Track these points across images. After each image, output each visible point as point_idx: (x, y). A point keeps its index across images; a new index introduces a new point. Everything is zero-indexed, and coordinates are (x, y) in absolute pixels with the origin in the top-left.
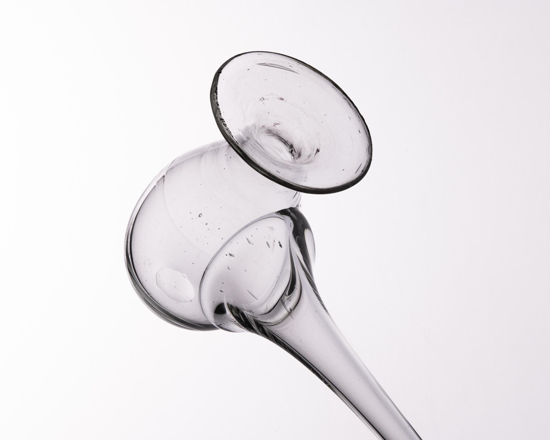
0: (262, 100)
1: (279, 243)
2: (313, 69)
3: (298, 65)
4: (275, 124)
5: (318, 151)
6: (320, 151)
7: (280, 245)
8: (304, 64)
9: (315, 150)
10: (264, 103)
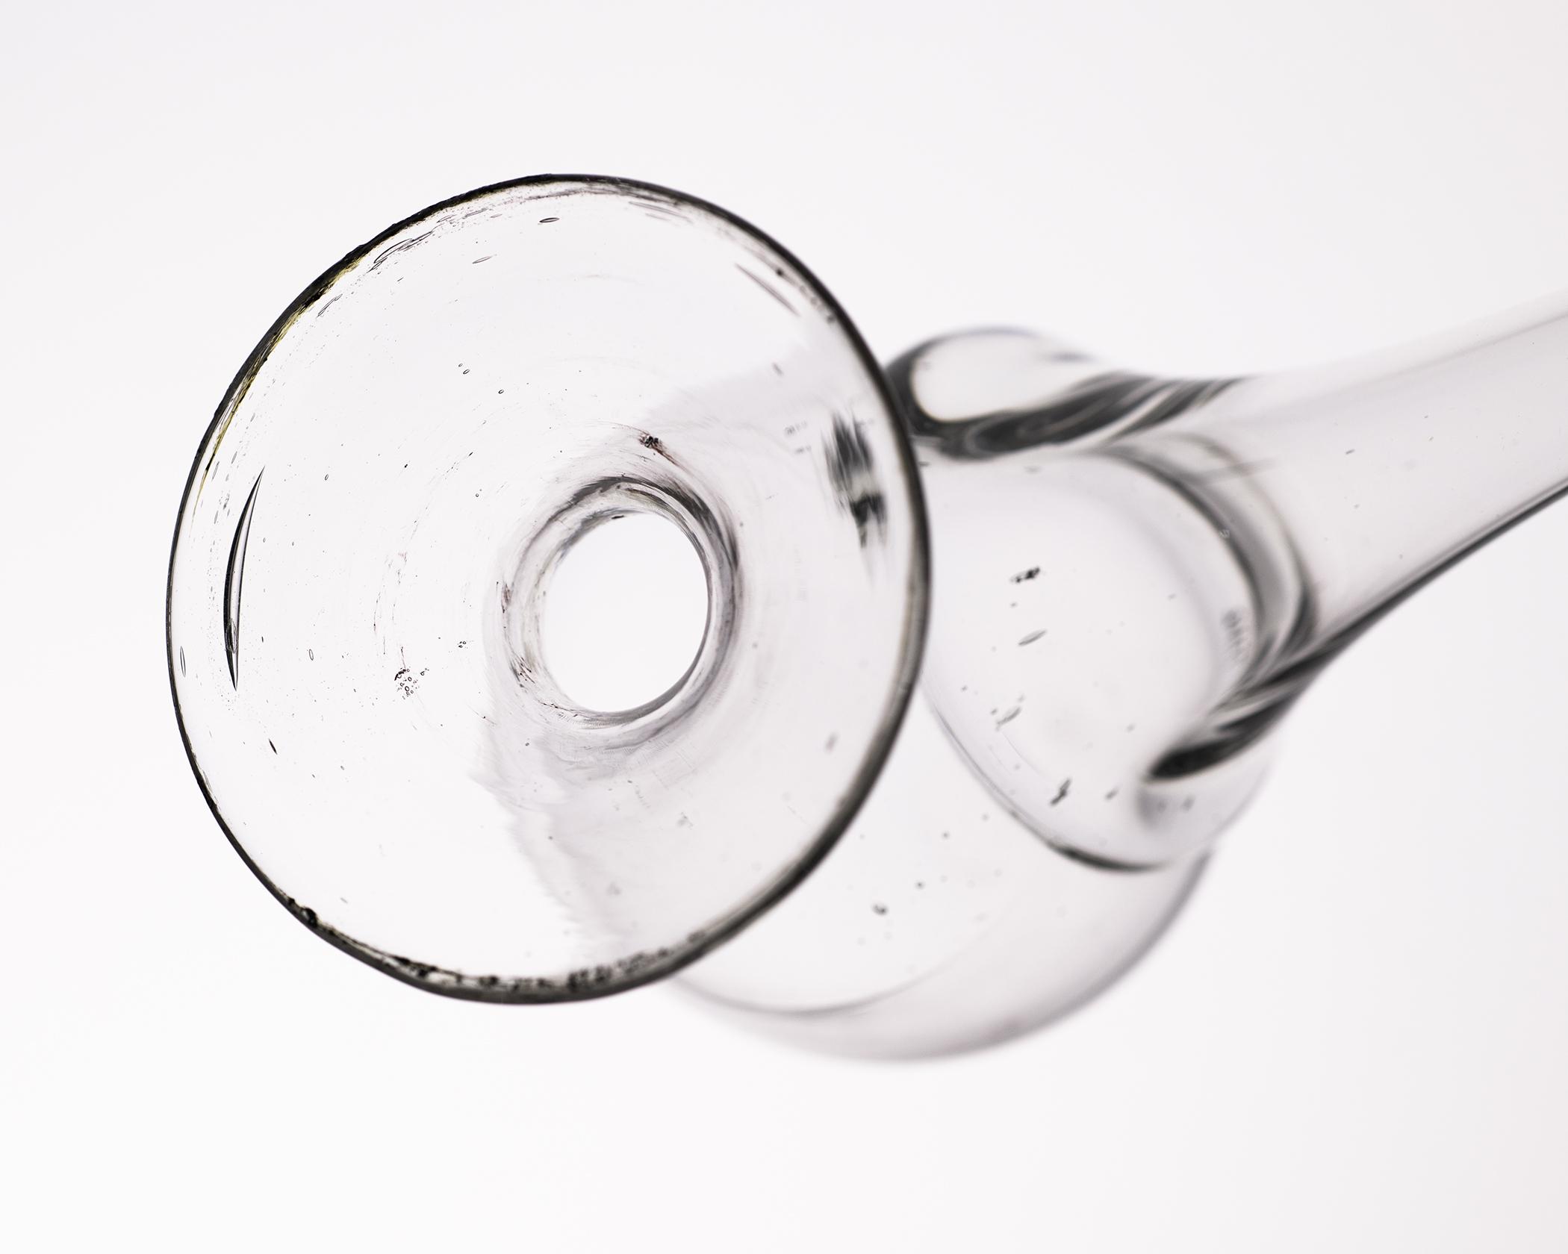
0: (410, 679)
2: (237, 398)
5: (651, 442)
6: (653, 435)
7: (1027, 578)
8: (215, 439)
10: (424, 674)
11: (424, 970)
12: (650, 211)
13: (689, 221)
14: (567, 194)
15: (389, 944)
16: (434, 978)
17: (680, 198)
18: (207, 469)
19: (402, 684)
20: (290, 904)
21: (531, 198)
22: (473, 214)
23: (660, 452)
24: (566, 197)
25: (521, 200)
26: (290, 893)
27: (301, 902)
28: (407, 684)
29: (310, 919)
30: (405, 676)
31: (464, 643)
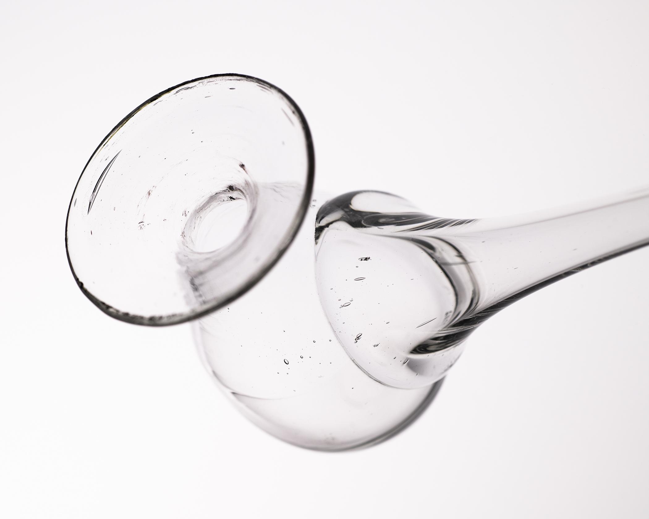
0: (143, 225)
1: (361, 260)
2: (121, 126)
3: (107, 148)
4: (184, 214)
5: (242, 166)
6: (244, 164)
7: (365, 260)
8: (109, 137)
9: (241, 169)
10: (148, 224)
11: (108, 307)
12: (262, 89)
13: (272, 93)
14: (239, 80)
15: (101, 298)
16: (111, 310)
17: (272, 86)
18: (104, 145)
19: (140, 226)
20: (77, 280)
21: (229, 80)
22: (210, 82)
23: (244, 169)
24: (239, 81)
25: (225, 80)
26: (78, 276)
27: (81, 280)
28: (142, 226)
29: (81, 285)
30: (142, 224)
31: (166, 220)
